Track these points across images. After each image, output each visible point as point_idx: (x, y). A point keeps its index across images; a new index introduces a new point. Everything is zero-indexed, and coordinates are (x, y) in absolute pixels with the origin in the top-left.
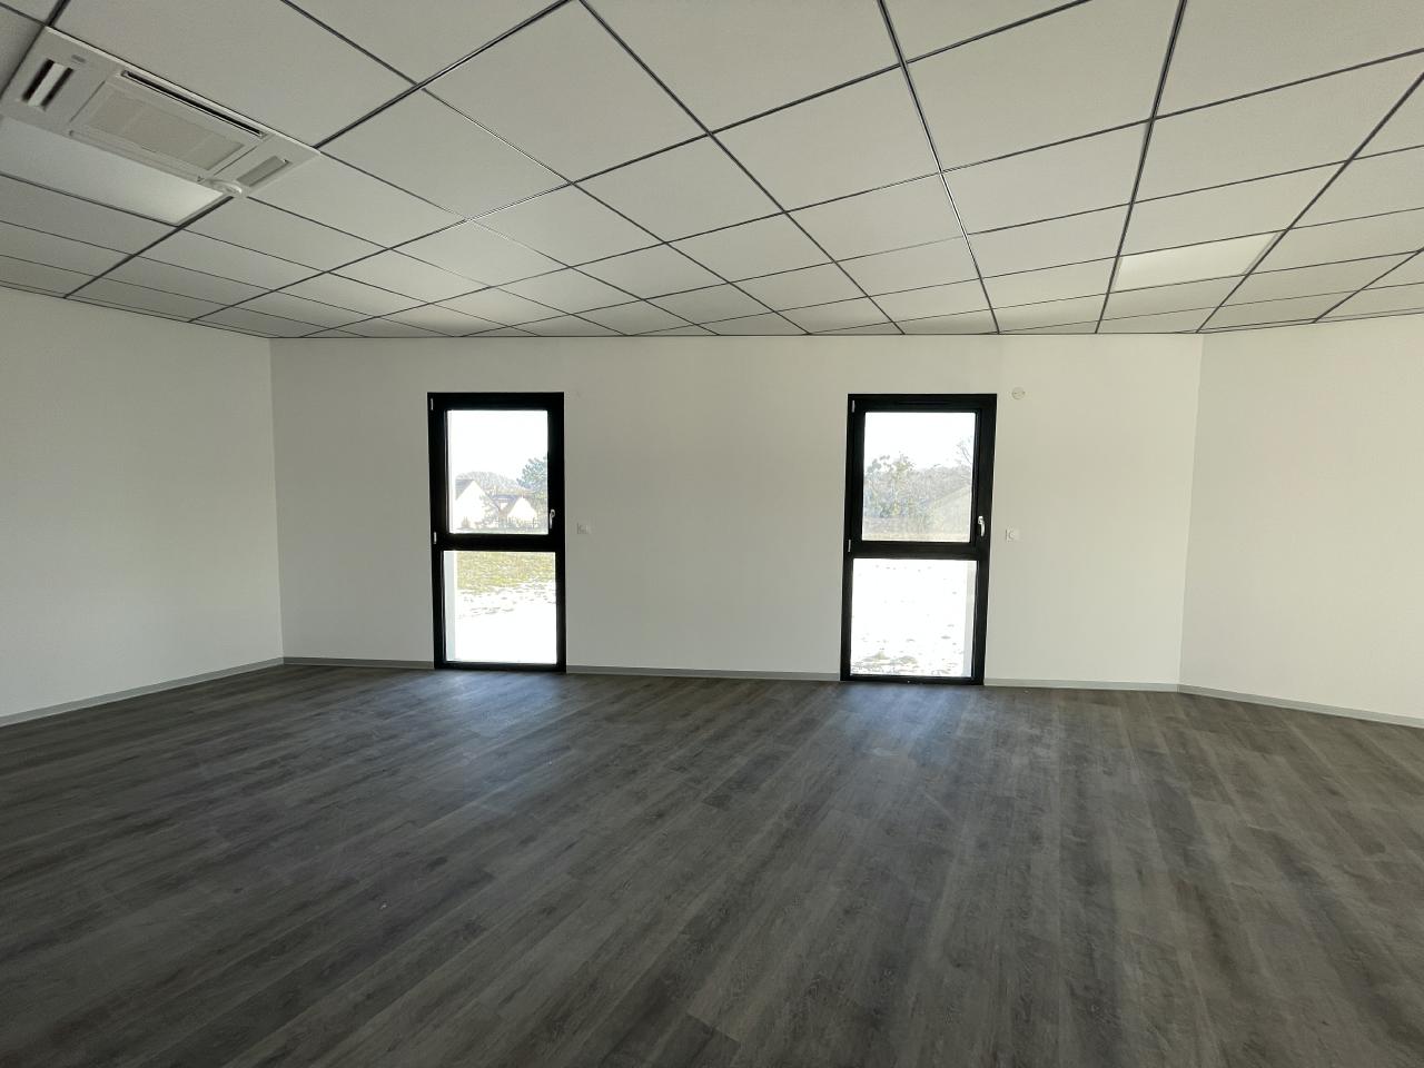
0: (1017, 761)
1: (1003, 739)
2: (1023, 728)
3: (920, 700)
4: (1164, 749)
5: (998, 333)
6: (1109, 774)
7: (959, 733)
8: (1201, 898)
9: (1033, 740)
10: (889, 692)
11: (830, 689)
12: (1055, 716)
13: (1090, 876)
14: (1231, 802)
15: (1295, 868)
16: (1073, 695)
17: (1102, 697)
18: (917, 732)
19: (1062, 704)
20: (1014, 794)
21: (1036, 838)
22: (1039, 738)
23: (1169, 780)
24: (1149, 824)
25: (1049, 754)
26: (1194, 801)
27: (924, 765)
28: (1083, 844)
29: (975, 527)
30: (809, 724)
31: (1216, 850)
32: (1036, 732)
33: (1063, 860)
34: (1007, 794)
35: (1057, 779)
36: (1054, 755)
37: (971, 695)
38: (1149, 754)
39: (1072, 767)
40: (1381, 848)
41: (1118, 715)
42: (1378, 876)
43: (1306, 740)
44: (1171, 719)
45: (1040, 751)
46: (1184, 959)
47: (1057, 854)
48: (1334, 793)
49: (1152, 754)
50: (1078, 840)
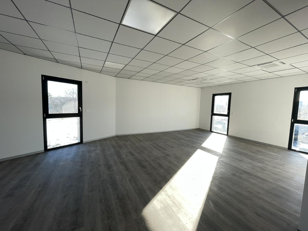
0: (93, 155)
1: (89, 152)
2: (93, 148)
3: (69, 150)
4: (115, 145)
5: (82, 68)
6: (108, 151)
7: (80, 153)
8: (123, 163)
9: (95, 150)
10: (60, 151)
11: (41, 154)
12: (98, 145)
13: (109, 167)
14: (124, 149)
15: (132, 154)
16: (101, 141)
17: (105, 140)
18: (70, 157)
19: (99, 142)
20: (94, 160)
21: (99, 165)
22: (96, 149)
23: (117, 149)
24: (115, 156)
25: (98, 152)
26: (120, 151)
27: (74, 162)
28: (107, 163)
29: (79, 110)
30: (38, 164)
31: (124, 156)
32: (96, 148)
33: (104, 167)
34: (93, 161)
35: (101, 155)
36: (99, 151)
37: (81, 145)
38: (113, 146)
39: (103, 152)
40: (139, 149)
41: (108, 142)
42: (140, 152)
43: (131, 138)
44: (115, 140)
45: (97, 151)
46: (123, 171)
47: (103, 166)
48: (134, 144)
49: (114, 146)
50: (106, 163)
